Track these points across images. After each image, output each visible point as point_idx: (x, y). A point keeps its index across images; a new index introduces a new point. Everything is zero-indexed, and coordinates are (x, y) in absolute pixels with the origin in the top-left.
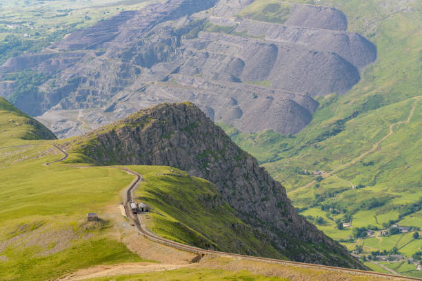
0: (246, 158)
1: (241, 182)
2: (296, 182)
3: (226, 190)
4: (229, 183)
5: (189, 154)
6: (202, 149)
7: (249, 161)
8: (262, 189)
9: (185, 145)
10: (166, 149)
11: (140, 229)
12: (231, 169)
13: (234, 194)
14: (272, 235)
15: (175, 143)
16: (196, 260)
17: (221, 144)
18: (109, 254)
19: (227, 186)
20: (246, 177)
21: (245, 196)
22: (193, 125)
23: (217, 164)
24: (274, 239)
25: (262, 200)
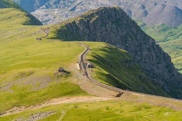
0: (149, 39)
1: (145, 53)
2: (177, 54)
3: (137, 57)
4: (139, 53)
5: (117, 36)
6: (124, 33)
7: (150, 41)
8: (157, 57)
9: (115, 31)
10: (104, 33)
11: (88, 77)
12: (140, 45)
13: (141, 59)
14: (162, 83)
15: (109, 30)
16: (118, 96)
17: (135, 31)
18: (70, 91)
19: (138, 55)
20: (149, 50)
21: (148, 60)
23: (132, 42)
24: (164, 85)
25: (157, 63)
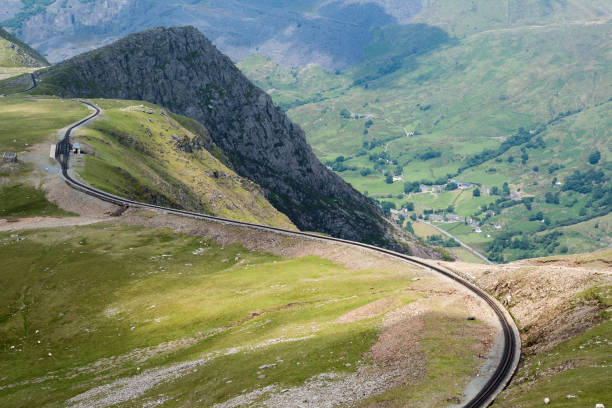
0: (258, 96)
1: (250, 124)
3: (232, 132)
4: (235, 123)
5: (188, 87)
6: (205, 83)
7: (262, 99)
8: (276, 132)
9: (184, 78)
10: (160, 82)
12: (238, 108)
13: (241, 137)
14: (286, 187)
15: (171, 75)
16: (117, 214)
17: (228, 77)
19: (233, 128)
20: (258, 118)
21: (255, 139)
22: (194, 54)
23: (220, 101)
24: (288, 191)
25: (276, 146)
